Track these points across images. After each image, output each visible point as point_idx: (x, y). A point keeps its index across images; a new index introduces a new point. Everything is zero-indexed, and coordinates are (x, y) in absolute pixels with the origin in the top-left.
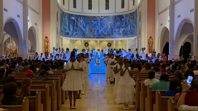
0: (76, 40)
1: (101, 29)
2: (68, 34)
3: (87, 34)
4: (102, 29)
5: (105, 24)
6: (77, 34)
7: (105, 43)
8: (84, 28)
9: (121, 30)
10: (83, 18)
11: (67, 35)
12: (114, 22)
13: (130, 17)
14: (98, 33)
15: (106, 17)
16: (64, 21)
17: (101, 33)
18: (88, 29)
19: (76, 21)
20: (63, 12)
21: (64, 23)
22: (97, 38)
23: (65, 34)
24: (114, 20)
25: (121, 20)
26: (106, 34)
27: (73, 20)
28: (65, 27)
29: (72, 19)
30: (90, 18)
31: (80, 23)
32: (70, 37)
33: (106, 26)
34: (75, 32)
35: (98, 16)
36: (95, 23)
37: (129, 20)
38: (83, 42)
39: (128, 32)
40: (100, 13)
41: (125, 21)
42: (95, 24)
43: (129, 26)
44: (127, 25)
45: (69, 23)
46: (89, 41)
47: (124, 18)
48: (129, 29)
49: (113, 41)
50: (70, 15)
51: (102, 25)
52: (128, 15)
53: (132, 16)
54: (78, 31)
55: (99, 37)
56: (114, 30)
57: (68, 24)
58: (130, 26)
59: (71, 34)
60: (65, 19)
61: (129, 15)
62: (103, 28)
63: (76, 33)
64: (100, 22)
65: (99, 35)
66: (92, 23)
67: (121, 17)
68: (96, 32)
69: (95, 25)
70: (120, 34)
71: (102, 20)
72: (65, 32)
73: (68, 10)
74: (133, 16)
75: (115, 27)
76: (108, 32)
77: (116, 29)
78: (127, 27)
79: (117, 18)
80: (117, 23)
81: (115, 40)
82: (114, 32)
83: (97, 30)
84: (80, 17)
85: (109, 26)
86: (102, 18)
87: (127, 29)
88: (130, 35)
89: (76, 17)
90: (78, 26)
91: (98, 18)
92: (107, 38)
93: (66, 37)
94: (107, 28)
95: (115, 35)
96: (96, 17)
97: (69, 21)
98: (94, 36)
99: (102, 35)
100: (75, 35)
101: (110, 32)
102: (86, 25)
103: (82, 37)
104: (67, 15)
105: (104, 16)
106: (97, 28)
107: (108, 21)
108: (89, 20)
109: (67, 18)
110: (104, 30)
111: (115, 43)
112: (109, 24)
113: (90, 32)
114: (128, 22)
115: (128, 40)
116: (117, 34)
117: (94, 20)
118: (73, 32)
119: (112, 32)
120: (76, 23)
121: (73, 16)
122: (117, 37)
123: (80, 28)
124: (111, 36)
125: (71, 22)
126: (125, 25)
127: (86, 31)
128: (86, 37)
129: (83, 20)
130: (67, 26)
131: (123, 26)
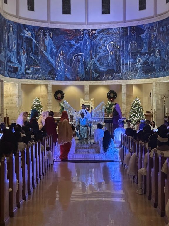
0: (35, 86)
1: (92, 58)
2: (15, 70)
4: (95, 60)
5: (100, 48)
6: (38, 70)
7: (102, 92)
8: (54, 57)
9: (140, 61)
10: (51, 35)
11: (14, 72)
13: (158, 30)
14: (85, 68)
15: (102, 30)
16: (7, 41)
17: (92, 67)
18: (63, 58)
19: (34, 40)
20: (4, 18)
21: (6, 46)
22: (84, 79)
23: (8, 70)
24: (122, 37)
25: (138, 39)
26: (104, 69)
27: (27, 38)
28: (9, 54)
29: (26, 35)
30: (67, 33)
31: (45, 46)
32: (21, 78)
33: (104, 51)
34: (31, 65)
35: (84, 30)
36: (77, 45)
37: (156, 38)
38: (50, 89)
39: (155, 65)
40: (89, 22)
42: (77, 47)
43: (157, 51)
44: (153, 48)
45: (18, 45)
46: (66, 87)
47: (146, 32)
48: (156, 59)
49: (120, 86)
50: (21, 28)
52: (154, 25)
53: (163, 27)
54: (40, 63)
55: (88, 76)
56: (123, 60)
57: (15, 48)
58: (160, 51)
59: (23, 70)
60: (8, 37)
62: (96, 57)
63: (35, 69)
64: (91, 43)
65: (86, 73)
66: (71, 45)
67: (138, 30)
68: (80, 66)
69: (78, 50)
70: (136, 70)
71: (95, 37)
72: (10, 66)
73: (15, 14)
74: (165, 27)
75: (125, 54)
76: (108, 66)
77: (127, 59)
78: (152, 53)
79: (130, 34)
80: (130, 46)
81: (125, 85)
82: (122, 66)
83: (83, 62)
84: (42, 31)
85: (111, 53)
86: (95, 33)
87: (152, 58)
88: (159, 72)
89: (33, 31)
90: (39, 52)
91: (84, 34)
92: (107, 78)
93: (12, 77)
94: (107, 56)
95: (124, 72)
96: (81, 30)
97: (18, 40)
98: (77, 75)
99: (94, 72)
100: (32, 74)
101: (113, 66)
102: (58, 50)
103: (48, 77)
104: (13, 26)
105: (100, 29)
106: (82, 57)
107: (109, 41)
108: (65, 38)
109: (13, 34)
110: (100, 61)
111: (125, 91)
112: (110, 46)
113: (67, 65)
114: (153, 42)
115: (155, 83)
116: (130, 70)
117: (76, 39)
118: (27, 66)
119: (119, 66)
120: (35, 46)
121: (27, 29)
122: (130, 77)
123: (44, 56)
124: (115, 74)
125: (23, 42)
126: (147, 49)
127: (59, 63)
128: (57, 78)
129: (50, 37)
130: (14, 53)
131: (143, 51)
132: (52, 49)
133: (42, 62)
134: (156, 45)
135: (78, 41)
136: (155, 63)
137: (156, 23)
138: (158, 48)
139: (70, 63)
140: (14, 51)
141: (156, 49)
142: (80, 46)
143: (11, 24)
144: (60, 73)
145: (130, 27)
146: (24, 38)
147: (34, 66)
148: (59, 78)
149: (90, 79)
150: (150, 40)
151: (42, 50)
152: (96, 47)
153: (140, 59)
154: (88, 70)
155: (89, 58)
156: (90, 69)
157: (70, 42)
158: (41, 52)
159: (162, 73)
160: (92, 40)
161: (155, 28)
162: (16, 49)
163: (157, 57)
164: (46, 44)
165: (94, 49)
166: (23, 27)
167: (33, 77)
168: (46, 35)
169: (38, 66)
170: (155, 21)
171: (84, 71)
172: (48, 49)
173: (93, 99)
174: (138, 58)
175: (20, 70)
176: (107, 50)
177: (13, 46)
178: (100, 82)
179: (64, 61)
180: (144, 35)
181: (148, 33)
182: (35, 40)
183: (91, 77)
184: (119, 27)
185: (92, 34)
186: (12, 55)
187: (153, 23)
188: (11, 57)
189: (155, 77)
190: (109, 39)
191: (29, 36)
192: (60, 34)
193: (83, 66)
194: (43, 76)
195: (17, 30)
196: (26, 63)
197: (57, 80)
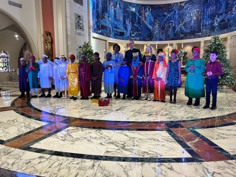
1: (179, 24)
2: (122, 34)
3: (156, 35)
4: (181, 25)
5: (186, 16)
6: (140, 35)
8: (152, 25)
9: (217, 21)
10: (150, 10)
11: (120, 35)
12: (204, 8)
14: (174, 31)
17: (179, 30)
18: (158, 26)
19: (137, 14)
22: (173, 39)
23: (115, 34)
24: (203, 4)
25: (217, 2)
26: (188, 31)
27: (132, 12)
28: (116, 23)
29: (131, 10)
30: (162, 8)
31: (145, 18)
32: (127, 39)
33: (188, 18)
34: (135, 31)
35: (175, 3)
36: (169, 15)
39: (231, 22)
41: (225, 3)
42: (169, 17)
43: (234, 9)
49: (200, 43)
50: (127, 4)
51: (181, 17)
54: (142, 29)
55: (176, 37)
56: (203, 22)
59: (128, 34)
62: (182, 22)
63: (138, 33)
64: (179, 12)
65: (175, 35)
66: (165, 16)
68: (171, 30)
69: (170, 19)
71: (181, 8)
72: (117, 31)
75: (205, 17)
76: (191, 28)
77: (206, 21)
78: (228, 11)
80: (209, 10)
81: (203, 41)
82: (202, 27)
83: (173, 27)
84: (144, 7)
85: (194, 18)
86: (182, 5)
87: (228, 16)
88: (235, 26)
89: (137, 7)
90: (141, 22)
91: (174, 7)
92: (190, 38)
93: (119, 39)
94: (191, 21)
95: (204, 32)
96: (172, 4)
97: (124, 13)
98: (168, 37)
99: (180, 34)
100: (136, 37)
101: (195, 27)
102: (155, 20)
103: (148, 39)
104: (120, 3)
105: (186, 1)
106: (172, 24)
107: (193, 9)
108: (160, 11)
109: (120, 9)
110: (185, 25)
111: (203, 46)
112: (193, 13)
114: (231, 2)
115: (230, 37)
116: (208, 29)
117: (168, 11)
118: (132, 32)
119: (199, 27)
120: (138, 18)
121: (132, 6)
122: (208, 34)
123: (145, 25)
124: (196, 34)
125: (128, 15)
127: (155, 29)
129: (150, 11)
131: (221, 12)
132: (150, 20)
133: (143, 29)
134: (233, 3)
135: (170, 12)
136: (231, 20)
138: (235, 6)
139: (163, 28)
140: (121, 21)
141: (233, 7)
142: (171, 16)
143: (118, 2)
146: (130, 12)
147: (137, 31)
148: (155, 39)
149: (177, 39)
150: (227, 1)
151: (143, 20)
152: (183, 16)
153: (217, 19)
154: (176, 33)
155: (177, 24)
156: (177, 32)
157: (164, 14)
158: (143, 22)
160: (180, 11)
162: (123, 20)
163: (234, 13)
164: (146, 16)
166: (129, 4)
167: (137, 39)
168: (147, 10)
169: (140, 31)
171: (173, 34)
172: (148, 19)
174: (216, 18)
175: (126, 34)
176: (191, 16)
177: (120, 17)
178: (184, 41)
179: (159, 28)
182: (139, 13)
183: (178, 37)
185: (181, 6)
186: (119, 23)
188: (118, 25)
189: (230, 32)
190: (193, 8)
191: (134, 11)
192: (157, 9)
193: (173, 30)
194: (143, 38)
195: (124, 6)
196: (131, 29)
197: (154, 41)
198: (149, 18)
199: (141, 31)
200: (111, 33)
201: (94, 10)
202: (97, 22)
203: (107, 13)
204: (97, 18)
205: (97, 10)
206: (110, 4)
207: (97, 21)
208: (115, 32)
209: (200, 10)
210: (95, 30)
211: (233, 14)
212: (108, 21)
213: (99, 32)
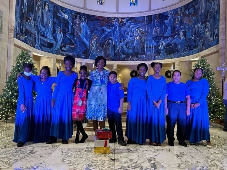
1: (121, 42)
2: (50, 45)
4: (123, 43)
5: (128, 34)
11: (48, 47)
12: (148, 29)
13: (184, 14)
14: (115, 51)
15: (131, 19)
16: (40, 15)
17: (120, 50)
18: (96, 41)
19: (71, 22)
21: (39, 20)
22: (113, 60)
23: (41, 44)
24: (147, 24)
25: (162, 23)
26: (130, 51)
27: (64, 19)
28: (43, 29)
29: (63, 16)
30: (100, 20)
31: (80, 29)
32: (57, 53)
33: (131, 37)
34: (67, 44)
35: (115, 18)
36: (108, 30)
37: (181, 22)
40: (120, 11)
42: (109, 33)
43: (181, 33)
44: (177, 31)
45: (54, 24)
47: (169, 18)
50: (58, 8)
51: (123, 35)
52: (179, 10)
53: (189, 10)
55: (116, 57)
56: (147, 44)
57: (50, 25)
58: (185, 33)
59: (59, 47)
61: (181, 9)
62: (124, 41)
63: (71, 48)
64: (120, 29)
65: (115, 54)
66: (104, 31)
67: (162, 17)
68: (110, 48)
69: (110, 35)
70: (158, 52)
71: (123, 24)
72: (44, 41)
75: (149, 38)
76: (134, 49)
77: (150, 43)
78: (175, 35)
79: (154, 21)
80: (154, 31)
82: (146, 49)
83: (113, 45)
84: (79, 15)
85: (137, 38)
86: (124, 21)
87: (175, 40)
88: (183, 52)
89: (70, 14)
90: (75, 33)
91: (115, 22)
92: (132, 59)
93: (46, 51)
94: (133, 41)
95: (148, 54)
96: (113, 18)
98: (108, 56)
99: (122, 54)
100: (68, 52)
101: (138, 48)
103: (83, 56)
105: (128, 18)
106: (112, 41)
107: (136, 28)
108: (98, 24)
109: (49, 12)
110: (127, 45)
112: (136, 32)
113: (99, 47)
114: (177, 25)
115: (178, 62)
116: (153, 52)
117: (108, 25)
118: (63, 44)
119: (143, 49)
120: (71, 28)
121: (64, 11)
122: (153, 58)
123: (79, 38)
124: (139, 56)
125: (59, 22)
126: (171, 33)
127: (92, 44)
128: (91, 57)
129: (86, 21)
130: (49, 30)
131: (166, 35)
132: (86, 32)
133: (78, 42)
134: (180, 28)
135: (110, 27)
136: (178, 45)
137: (181, 8)
138: (183, 30)
139: (102, 45)
140: (49, 27)
141: (180, 31)
142: (111, 31)
143: (47, 2)
144: (94, 54)
145: (155, 15)
146: (61, 18)
147: (70, 45)
148: (92, 58)
149: (118, 59)
150: (174, 24)
151: (78, 32)
152: (124, 33)
153: (163, 42)
155: (118, 42)
156: (118, 52)
157: (103, 28)
158: (77, 34)
159: (188, 53)
160: (121, 27)
161: (180, 13)
162: (52, 27)
163: (182, 38)
164: (82, 27)
165: (122, 35)
166: (60, 9)
168: (82, 19)
169: (73, 45)
170: (180, 6)
171: (114, 53)
172: (84, 32)
173: (121, 75)
174: (162, 41)
175: (56, 47)
176: (134, 36)
177: (48, 23)
178: (126, 62)
179: (97, 44)
180: (168, 20)
181: (172, 18)
183: (119, 58)
184: (144, 16)
185: (122, 22)
186: (46, 30)
187: (177, 9)
188: (46, 33)
189: (178, 57)
190: (136, 26)
191: (66, 18)
192: (94, 21)
193: (113, 49)
194: (78, 55)
195: (54, 9)
196: (62, 41)
197: (90, 59)
198: (85, 30)
199: (75, 45)
200: (36, 43)
201: (18, 7)
202: (20, 24)
203: (33, 14)
204: (20, 19)
205: (21, 7)
206: (36, 3)
207: (20, 22)
208: (42, 41)
209: (143, 30)
210: (17, 34)
211: (180, 39)
212: (33, 24)
213: (22, 38)
